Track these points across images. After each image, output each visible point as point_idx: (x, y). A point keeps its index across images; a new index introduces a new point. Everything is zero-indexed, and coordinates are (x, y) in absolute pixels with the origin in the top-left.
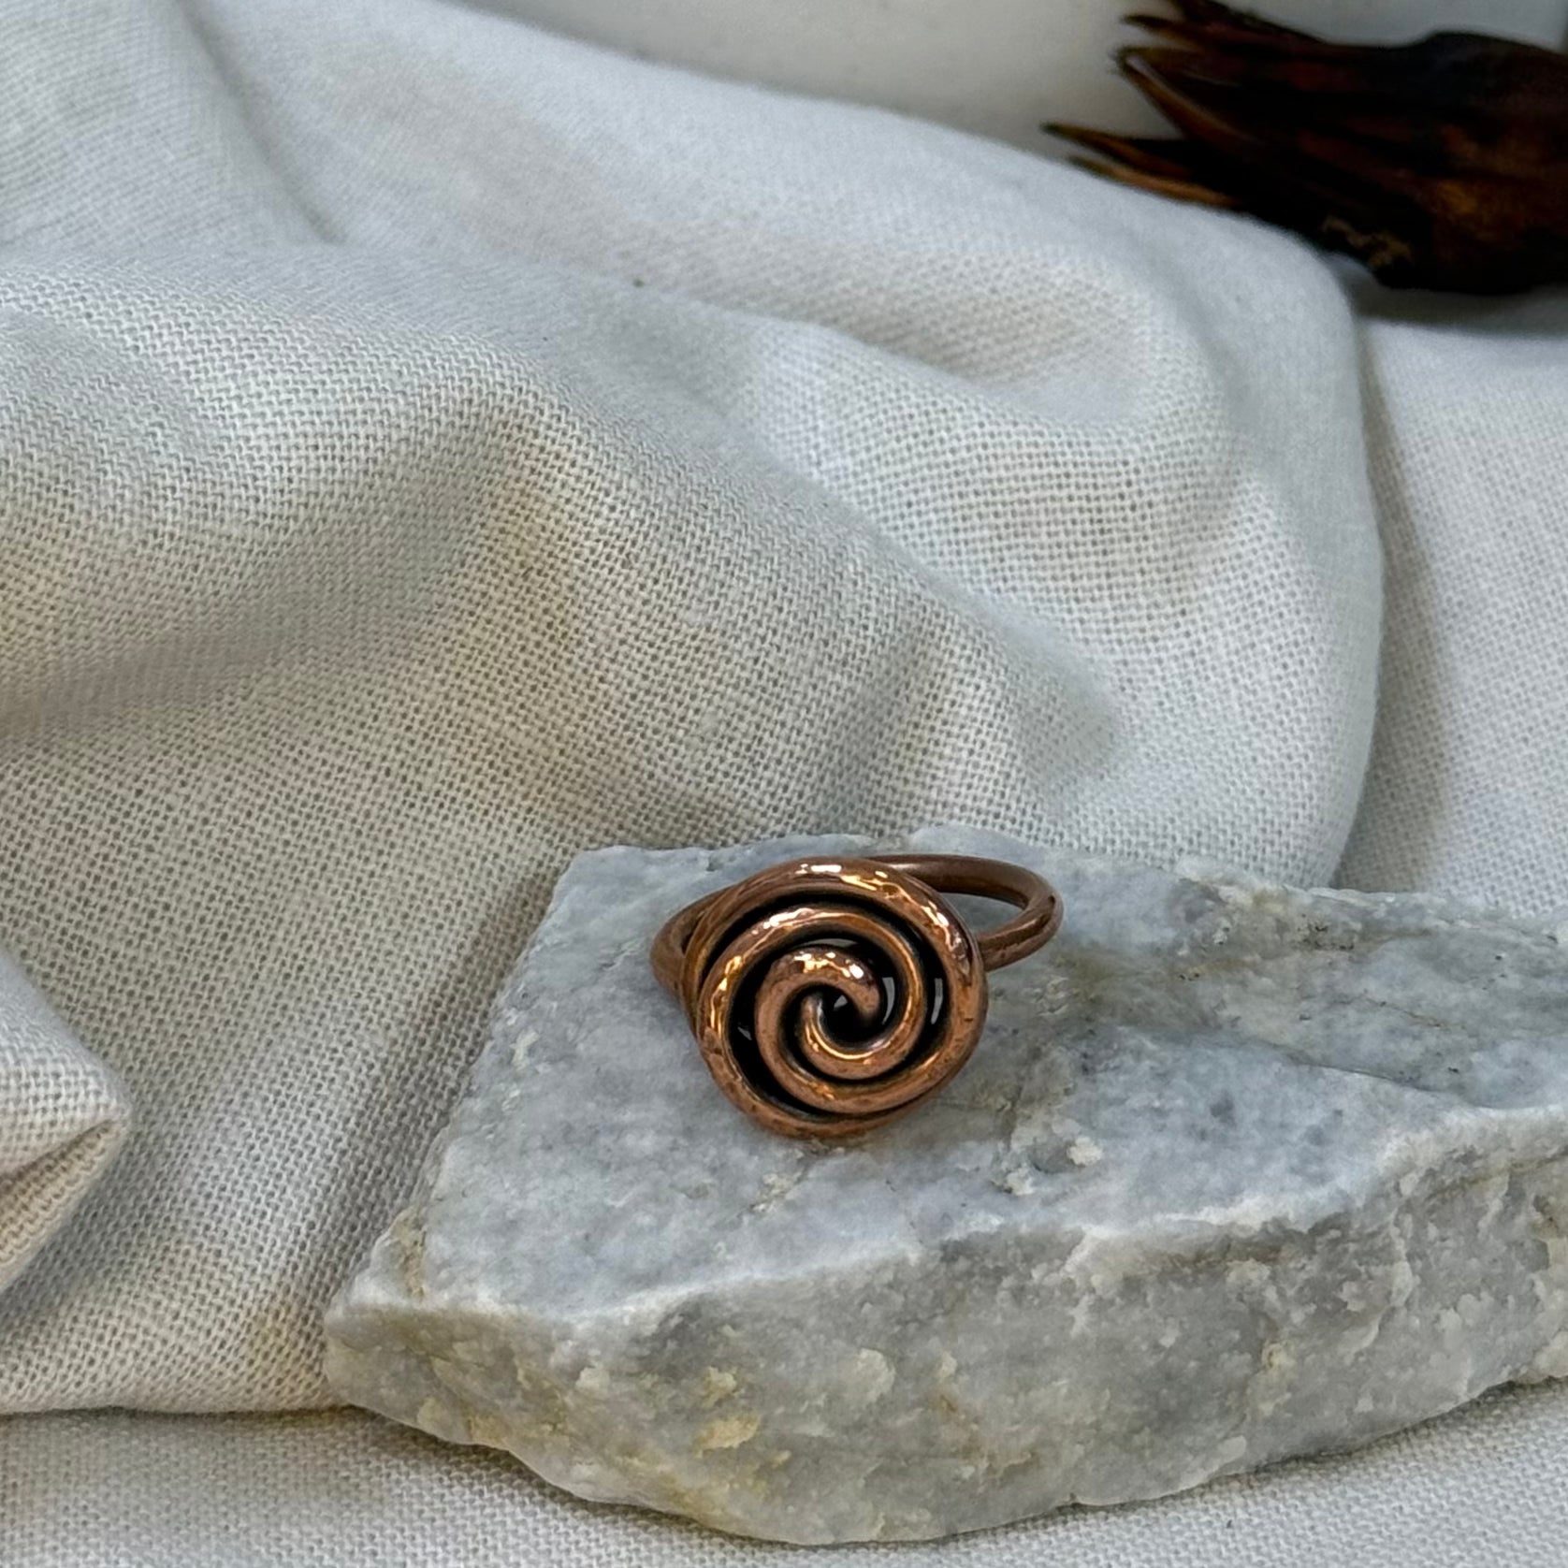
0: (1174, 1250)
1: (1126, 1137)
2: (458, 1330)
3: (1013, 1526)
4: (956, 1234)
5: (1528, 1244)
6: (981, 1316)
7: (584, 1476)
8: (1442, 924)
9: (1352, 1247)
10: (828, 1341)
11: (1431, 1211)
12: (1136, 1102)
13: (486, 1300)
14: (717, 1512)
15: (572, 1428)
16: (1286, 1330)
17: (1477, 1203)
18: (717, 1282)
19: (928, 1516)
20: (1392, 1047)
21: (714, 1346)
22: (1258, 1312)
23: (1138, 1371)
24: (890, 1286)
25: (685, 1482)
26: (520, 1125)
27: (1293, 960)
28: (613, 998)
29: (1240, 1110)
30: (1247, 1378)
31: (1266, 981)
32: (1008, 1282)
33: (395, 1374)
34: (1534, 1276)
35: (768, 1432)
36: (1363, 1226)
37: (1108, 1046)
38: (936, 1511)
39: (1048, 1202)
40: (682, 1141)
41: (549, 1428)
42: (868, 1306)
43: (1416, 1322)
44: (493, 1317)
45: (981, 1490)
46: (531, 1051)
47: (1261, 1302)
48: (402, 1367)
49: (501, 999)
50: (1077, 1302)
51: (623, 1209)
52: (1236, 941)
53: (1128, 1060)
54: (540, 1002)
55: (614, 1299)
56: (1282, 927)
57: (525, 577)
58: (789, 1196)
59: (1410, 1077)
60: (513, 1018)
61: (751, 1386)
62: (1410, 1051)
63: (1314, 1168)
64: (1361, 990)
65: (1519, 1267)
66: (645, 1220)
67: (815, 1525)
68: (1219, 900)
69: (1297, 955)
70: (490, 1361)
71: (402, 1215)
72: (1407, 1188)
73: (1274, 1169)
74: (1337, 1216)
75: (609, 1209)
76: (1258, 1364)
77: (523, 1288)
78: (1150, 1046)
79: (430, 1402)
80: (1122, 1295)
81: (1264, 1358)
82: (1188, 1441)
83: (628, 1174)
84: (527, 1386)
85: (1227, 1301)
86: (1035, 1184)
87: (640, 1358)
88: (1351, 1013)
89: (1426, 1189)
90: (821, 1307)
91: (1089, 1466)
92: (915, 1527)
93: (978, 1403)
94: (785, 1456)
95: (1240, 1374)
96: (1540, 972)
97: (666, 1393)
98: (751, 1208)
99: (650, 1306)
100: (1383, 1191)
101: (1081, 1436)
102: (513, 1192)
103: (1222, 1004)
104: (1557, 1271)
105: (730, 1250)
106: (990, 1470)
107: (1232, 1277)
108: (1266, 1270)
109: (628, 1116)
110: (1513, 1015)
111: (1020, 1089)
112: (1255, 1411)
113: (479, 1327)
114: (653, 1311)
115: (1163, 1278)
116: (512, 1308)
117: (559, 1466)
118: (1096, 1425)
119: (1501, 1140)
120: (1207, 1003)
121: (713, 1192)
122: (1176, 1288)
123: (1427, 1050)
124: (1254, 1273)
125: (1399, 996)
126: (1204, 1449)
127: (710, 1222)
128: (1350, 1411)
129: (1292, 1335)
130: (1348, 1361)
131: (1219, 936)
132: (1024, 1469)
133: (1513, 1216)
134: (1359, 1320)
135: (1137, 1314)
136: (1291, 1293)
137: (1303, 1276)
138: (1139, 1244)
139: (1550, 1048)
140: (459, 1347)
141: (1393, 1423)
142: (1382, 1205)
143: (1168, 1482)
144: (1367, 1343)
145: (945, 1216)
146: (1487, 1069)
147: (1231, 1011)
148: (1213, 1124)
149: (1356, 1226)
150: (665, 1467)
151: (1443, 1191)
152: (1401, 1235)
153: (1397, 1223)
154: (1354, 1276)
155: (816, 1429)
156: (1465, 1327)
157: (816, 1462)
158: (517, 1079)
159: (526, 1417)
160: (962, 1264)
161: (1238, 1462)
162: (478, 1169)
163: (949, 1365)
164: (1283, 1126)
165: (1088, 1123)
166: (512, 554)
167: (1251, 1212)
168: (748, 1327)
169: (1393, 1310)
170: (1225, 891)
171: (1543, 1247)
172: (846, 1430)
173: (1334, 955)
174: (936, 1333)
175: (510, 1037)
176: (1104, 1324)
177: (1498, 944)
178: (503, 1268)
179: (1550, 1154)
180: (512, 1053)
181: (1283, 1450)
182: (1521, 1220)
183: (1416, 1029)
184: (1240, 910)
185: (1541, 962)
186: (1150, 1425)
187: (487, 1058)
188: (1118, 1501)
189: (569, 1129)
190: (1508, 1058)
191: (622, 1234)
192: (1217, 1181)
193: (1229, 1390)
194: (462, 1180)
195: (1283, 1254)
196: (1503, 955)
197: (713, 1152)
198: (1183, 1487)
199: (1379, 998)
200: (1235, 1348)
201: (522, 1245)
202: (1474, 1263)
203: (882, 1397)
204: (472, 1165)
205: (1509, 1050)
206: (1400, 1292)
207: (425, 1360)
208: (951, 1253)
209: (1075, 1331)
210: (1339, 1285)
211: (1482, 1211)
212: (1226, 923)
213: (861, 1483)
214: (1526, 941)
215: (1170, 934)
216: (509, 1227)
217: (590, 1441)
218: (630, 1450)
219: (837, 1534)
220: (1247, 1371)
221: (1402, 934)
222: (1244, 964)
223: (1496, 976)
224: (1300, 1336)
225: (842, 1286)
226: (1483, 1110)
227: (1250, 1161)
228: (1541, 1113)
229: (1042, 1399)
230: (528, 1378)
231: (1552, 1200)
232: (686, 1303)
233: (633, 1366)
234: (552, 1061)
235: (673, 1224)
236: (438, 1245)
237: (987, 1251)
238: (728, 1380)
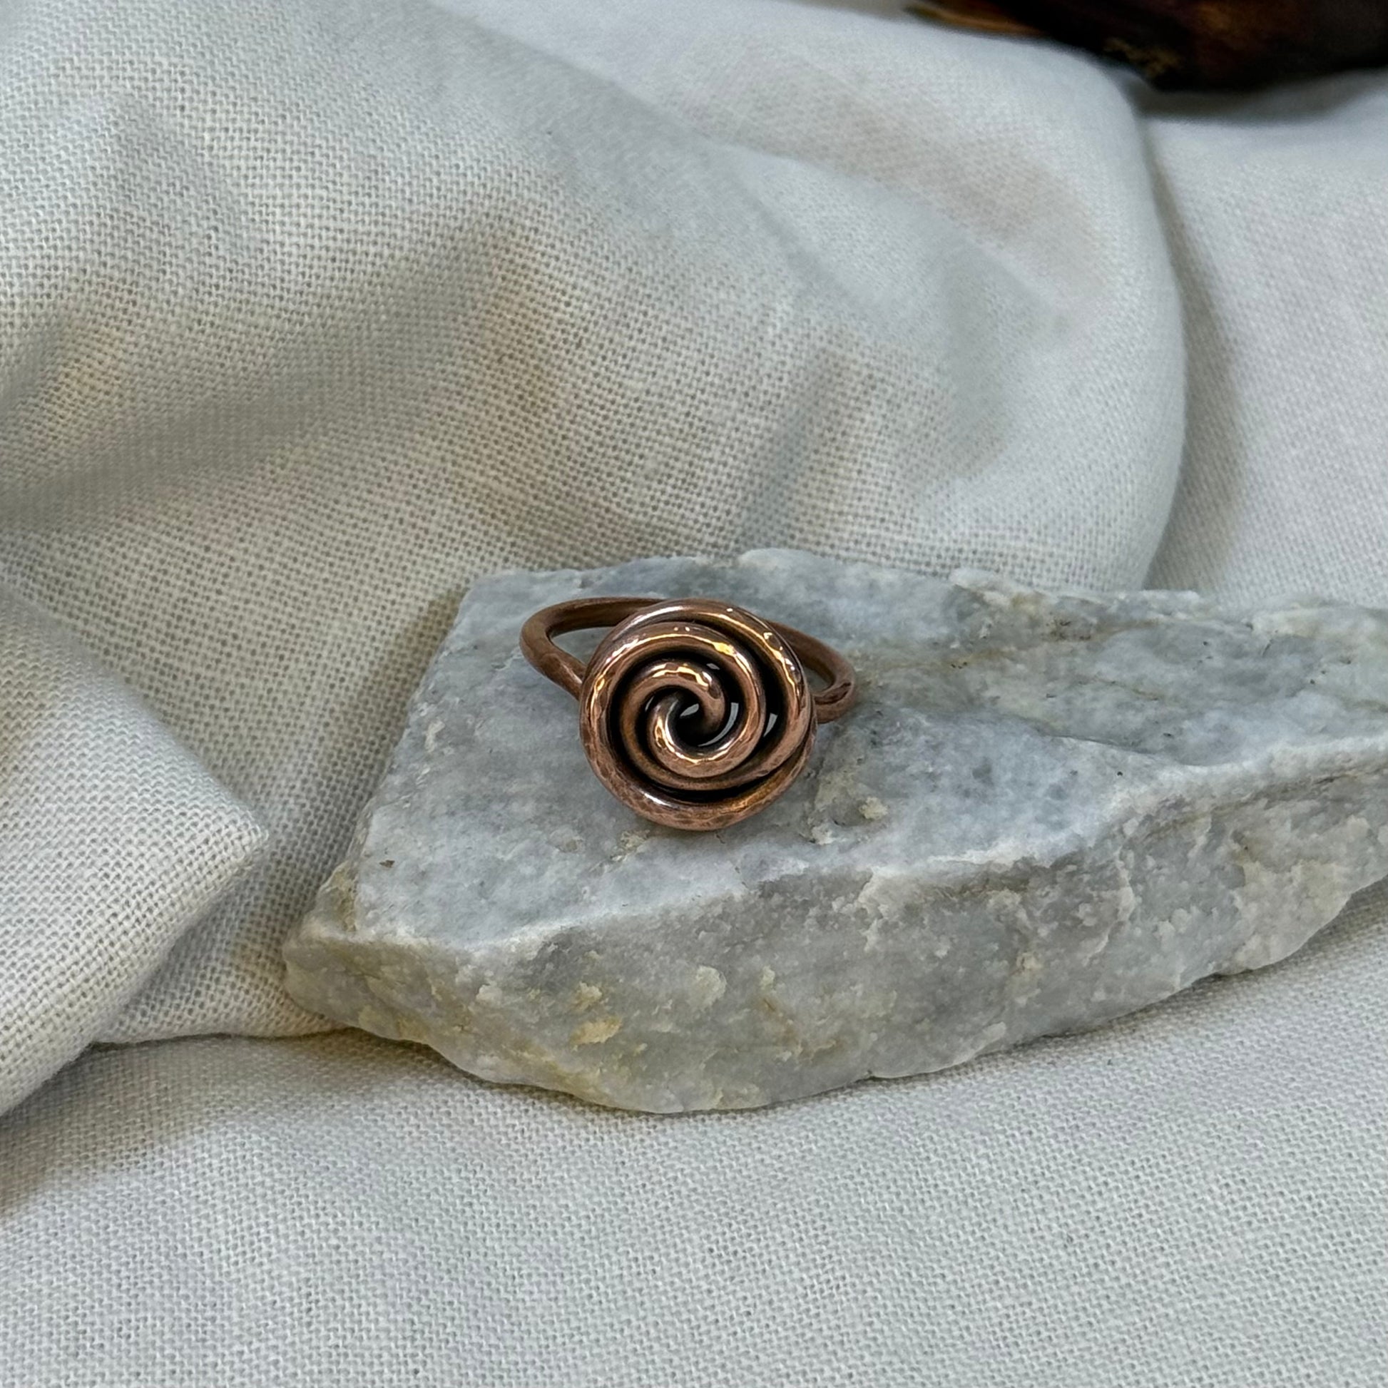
0: (944, 885)
1: (906, 796)
2: (384, 956)
3: (826, 1094)
4: (771, 876)
5: (1228, 868)
6: (794, 939)
7: (487, 1064)
8: (1161, 616)
9: (1086, 878)
10: (673, 961)
11: (1149, 848)
12: (913, 769)
13: (404, 934)
14: (591, 1091)
15: (475, 1029)
16: (1035, 942)
17: (1186, 839)
18: (584, 918)
19: (756, 1089)
20: (1119, 717)
21: (583, 966)
22: (1012, 928)
23: (918, 976)
24: (720, 917)
25: (564, 1069)
26: (429, 796)
27: (1042, 650)
28: (502, 693)
29: (997, 771)
30: (1005, 978)
31: (1020, 667)
32: (813, 912)
33: (339, 988)
34: (1234, 893)
35: (628, 1030)
36: (1094, 861)
37: (893, 724)
38: (762, 1086)
39: (843, 850)
40: (555, 807)
41: (457, 1029)
42: (703, 933)
43: (1138, 932)
44: (410, 947)
45: (797, 1068)
46: (438, 736)
47: (1016, 919)
48: (344, 984)
49: (417, 695)
50: (868, 926)
51: (511, 862)
52: (997, 636)
53: (908, 736)
54: (446, 698)
55: (503, 932)
56: (1034, 623)
57: (500, 361)
58: (640, 849)
59: (1134, 743)
60: (425, 709)
61: (613, 996)
62: (1134, 720)
63: (1055, 818)
64: (1095, 673)
65: (1222, 887)
66: (528, 870)
67: (668, 1100)
68: (985, 604)
69: (1046, 645)
70: (409, 979)
71: (339, 868)
72: (1129, 830)
73: (1021, 820)
74: (1074, 854)
75: (499, 862)
76: (1014, 968)
77: (431, 925)
78: (926, 724)
79: (367, 1009)
80: (903, 919)
81: (1018, 964)
82: (959, 1028)
83: (514, 834)
84: (439, 998)
85: (987, 921)
86: (833, 836)
87: (525, 977)
88: (1088, 691)
89: (1145, 831)
90: (666, 935)
91: (882, 1049)
92: (746, 1098)
93: (793, 1003)
94: (643, 1047)
95: (998, 976)
96: (1239, 653)
97: (547, 1003)
98: (610, 860)
99: (532, 936)
100: (1111, 833)
101: (875, 1027)
102: (425, 849)
103: (985, 686)
104: (1252, 888)
105: (593, 893)
106: (805, 1054)
107: (992, 901)
108: (1018, 898)
109: (514, 788)
110: (1216, 689)
111: (822, 760)
112: (1013, 1003)
113: (400, 954)
114: (533, 942)
115: (935, 905)
116: (424, 940)
117: (468, 1057)
118: (887, 1018)
119: (1205, 790)
120: (973, 688)
121: (581, 847)
122: (947, 913)
123: (1148, 719)
124: (1010, 899)
125: (1127, 676)
126: (972, 1033)
127: (578, 871)
128: (1088, 1001)
129: (1039, 946)
130: (1085, 963)
131: (984, 632)
132: (830, 1052)
133: (1215, 848)
134: (1093, 933)
135: (916, 934)
136: (1038, 914)
137: (1047, 901)
138: (917, 881)
139: (1244, 715)
140: (385, 969)
141: (1121, 1009)
142: (1109, 843)
143: (945, 1059)
144: (1100, 949)
145: (762, 862)
146: (1195, 734)
147: (991, 693)
148: (975, 784)
149: (1089, 861)
150: (550, 1058)
151: (1158, 831)
152: (1126, 867)
153: (1122, 858)
154: (1088, 899)
155: (666, 1027)
156: (1178, 935)
157: (667, 1051)
158: (428, 759)
159: (440, 1022)
160: (777, 899)
161: (1000, 1042)
162: (398, 831)
163: (769, 975)
164: (1030, 784)
165: (876, 786)
166: (489, 344)
167: (1005, 852)
168: (609, 950)
169: (1121, 924)
170: (989, 596)
171: (1241, 870)
172: (690, 1027)
173: (1074, 644)
174: (758, 952)
175: (423, 725)
176: (890, 942)
177: (1207, 632)
178: (417, 908)
179: (1244, 799)
180: (424, 738)
181: (1035, 1032)
182: (1222, 850)
183: (1138, 703)
184: (1000, 610)
185: (1240, 646)
186: (929, 1016)
187: (405, 741)
188: (905, 1074)
189: (468, 798)
190: (1211, 725)
191: (508, 881)
192: (978, 829)
193: (991, 988)
194: (385, 840)
195: (1031, 884)
196: (1209, 640)
197: (580, 815)
198: (956, 1062)
199: (1111, 679)
200: (995, 956)
201: (433, 889)
202: (1185, 885)
203: (717, 1001)
204: (392, 829)
205: (1213, 717)
206: (1125, 910)
207: (361, 978)
208: (768, 891)
209: (867, 948)
210: (1076, 907)
211: (1191, 845)
212: (988, 621)
213: (703, 1066)
214: (1229, 629)
215: (945, 631)
216: (422, 876)
217: (491, 1038)
218: (522, 1045)
219: (684, 1105)
220: (1005, 973)
221: (1130, 625)
222: (1002, 654)
223: (1203, 658)
224: (1045, 946)
225: (682, 919)
226: (1190, 768)
227: (1004, 813)
228: (1237, 768)
229: (843, 1000)
230: (439, 992)
231: (1247, 833)
232: (561, 935)
233: (521, 983)
234: (455, 745)
235: (548, 874)
236: (367, 892)
237: (796, 888)
238: (596, 992)
